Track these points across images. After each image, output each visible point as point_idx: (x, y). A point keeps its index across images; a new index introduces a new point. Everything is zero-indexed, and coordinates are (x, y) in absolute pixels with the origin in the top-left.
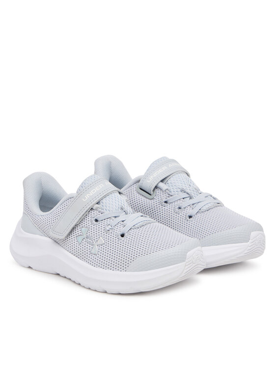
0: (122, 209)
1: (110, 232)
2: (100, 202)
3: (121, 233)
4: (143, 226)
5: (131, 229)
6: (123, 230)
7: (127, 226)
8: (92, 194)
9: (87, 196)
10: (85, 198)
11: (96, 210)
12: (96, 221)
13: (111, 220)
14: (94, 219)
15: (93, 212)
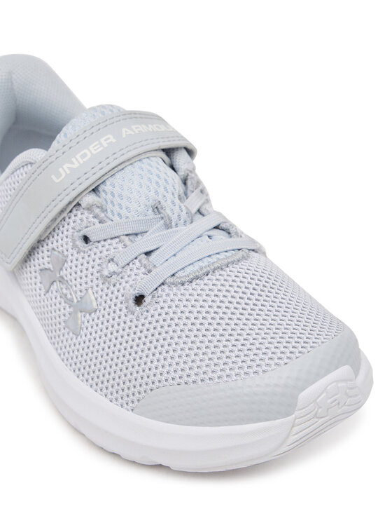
0: (157, 209)
1: (113, 280)
2: (100, 189)
3: (137, 292)
4: (197, 278)
5: (163, 284)
6: (143, 283)
7: (154, 271)
8: (76, 165)
9: (65, 169)
10: (59, 175)
11: (88, 209)
12: (86, 239)
13: (120, 246)
14: (81, 234)
15: (79, 216)
